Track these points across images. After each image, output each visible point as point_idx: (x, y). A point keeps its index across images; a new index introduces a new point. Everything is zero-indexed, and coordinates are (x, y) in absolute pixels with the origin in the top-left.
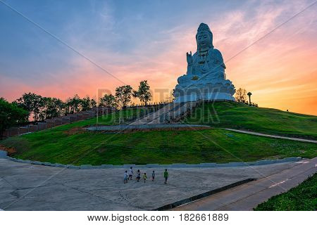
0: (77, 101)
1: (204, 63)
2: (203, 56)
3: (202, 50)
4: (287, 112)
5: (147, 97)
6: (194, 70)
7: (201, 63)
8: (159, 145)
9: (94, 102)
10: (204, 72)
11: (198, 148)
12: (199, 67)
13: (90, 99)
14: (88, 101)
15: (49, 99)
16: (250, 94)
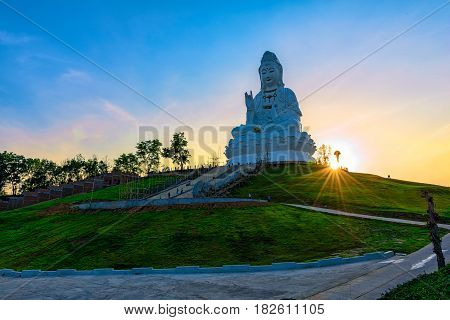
0: (78, 163)
1: (270, 107)
2: (270, 97)
3: (268, 89)
4: (389, 179)
5: (184, 159)
6: (256, 117)
7: (266, 107)
8: (173, 233)
9: (104, 166)
10: (269, 120)
11: (236, 236)
12: (263, 113)
13: (99, 161)
14: (96, 163)
15: (36, 161)
16: (337, 153)
